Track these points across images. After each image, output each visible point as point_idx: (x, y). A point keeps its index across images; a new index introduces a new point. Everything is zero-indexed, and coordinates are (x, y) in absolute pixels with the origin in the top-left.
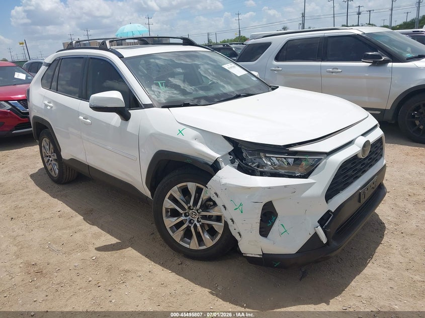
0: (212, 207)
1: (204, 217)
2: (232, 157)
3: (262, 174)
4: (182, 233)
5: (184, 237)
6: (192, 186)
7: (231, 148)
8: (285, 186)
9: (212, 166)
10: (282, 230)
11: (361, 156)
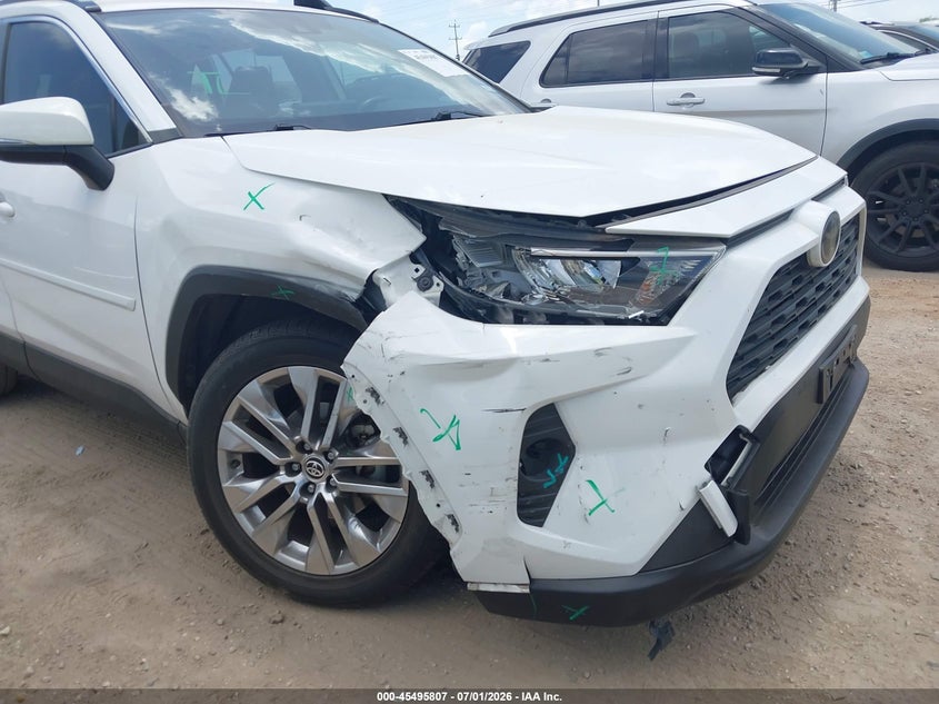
0: (370, 441)
1: (349, 473)
2: (422, 269)
3: (521, 317)
4: (283, 526)
5: (290, 540)
6: (304, 378)
7: (416, 238)
8: (598, 353)
9: (359, 303)
10: (591, 499)
11: (818, 261)
